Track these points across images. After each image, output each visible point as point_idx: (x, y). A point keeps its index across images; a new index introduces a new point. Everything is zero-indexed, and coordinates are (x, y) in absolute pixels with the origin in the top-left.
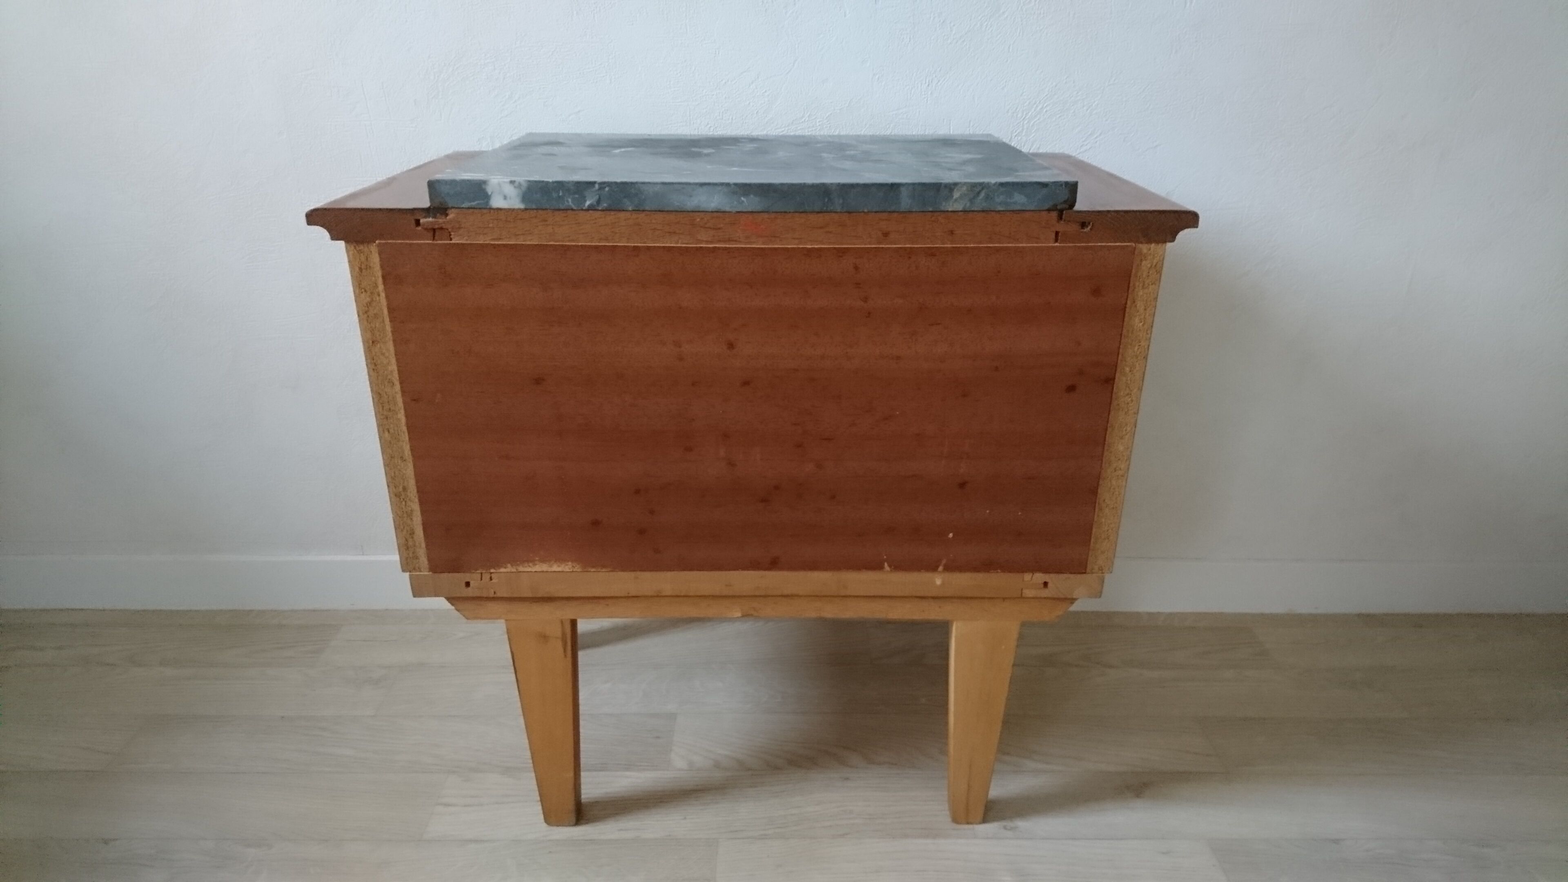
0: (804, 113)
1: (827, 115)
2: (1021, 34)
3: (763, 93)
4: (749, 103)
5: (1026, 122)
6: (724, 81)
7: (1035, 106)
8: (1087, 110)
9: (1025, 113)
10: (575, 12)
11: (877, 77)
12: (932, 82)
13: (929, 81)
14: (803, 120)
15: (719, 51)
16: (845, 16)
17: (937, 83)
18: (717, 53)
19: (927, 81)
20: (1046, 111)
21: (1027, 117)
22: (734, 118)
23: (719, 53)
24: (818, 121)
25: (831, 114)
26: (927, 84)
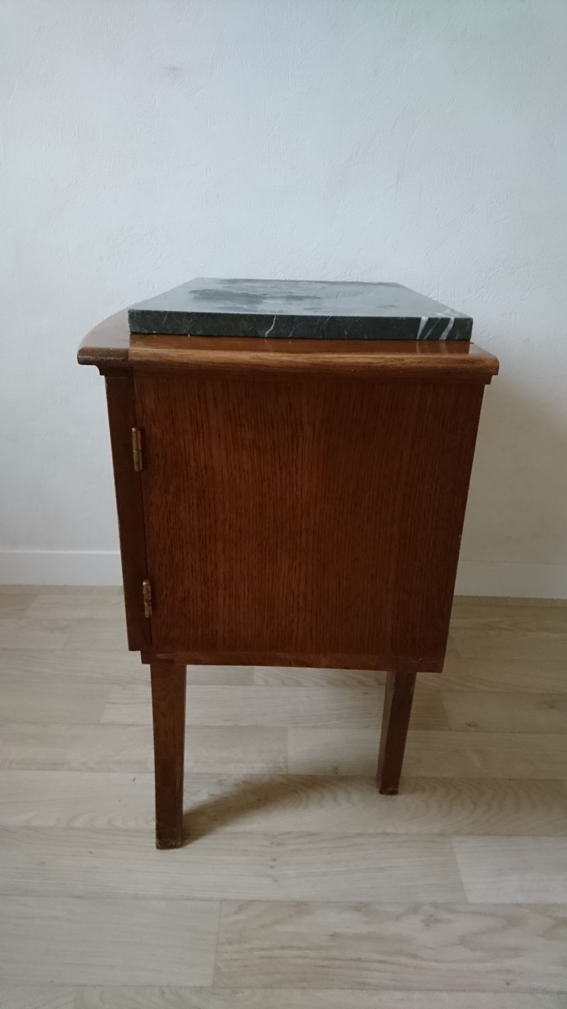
0: (347, 270)
1: (361, 272)
2: (487, 223)
3: (321, 257)
4: (312, 263)
5: (487, 280)
6: (297, 249)
7: (494, 269)
8: (526, 273)
9: (487, 274)
10: (204, 203)
11: (394, 248)
12: (429, 252)
13: (427, 252)
14: (346, 274)
15: (294, 230)
16: (376, 209)
17: (432, 253)
18: (293, 230)
19: (426, 251)
20: (500, 273)
21: (488, 277)
22: (302, 273)
23: (294, 231)
24: (355, 275)
25: (364, 271)
26: (426, 254)
